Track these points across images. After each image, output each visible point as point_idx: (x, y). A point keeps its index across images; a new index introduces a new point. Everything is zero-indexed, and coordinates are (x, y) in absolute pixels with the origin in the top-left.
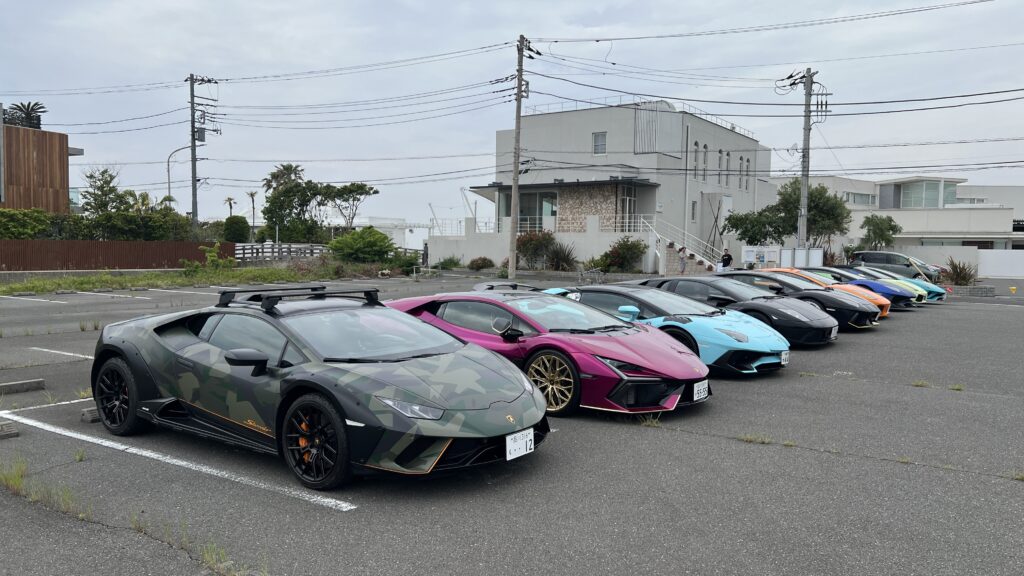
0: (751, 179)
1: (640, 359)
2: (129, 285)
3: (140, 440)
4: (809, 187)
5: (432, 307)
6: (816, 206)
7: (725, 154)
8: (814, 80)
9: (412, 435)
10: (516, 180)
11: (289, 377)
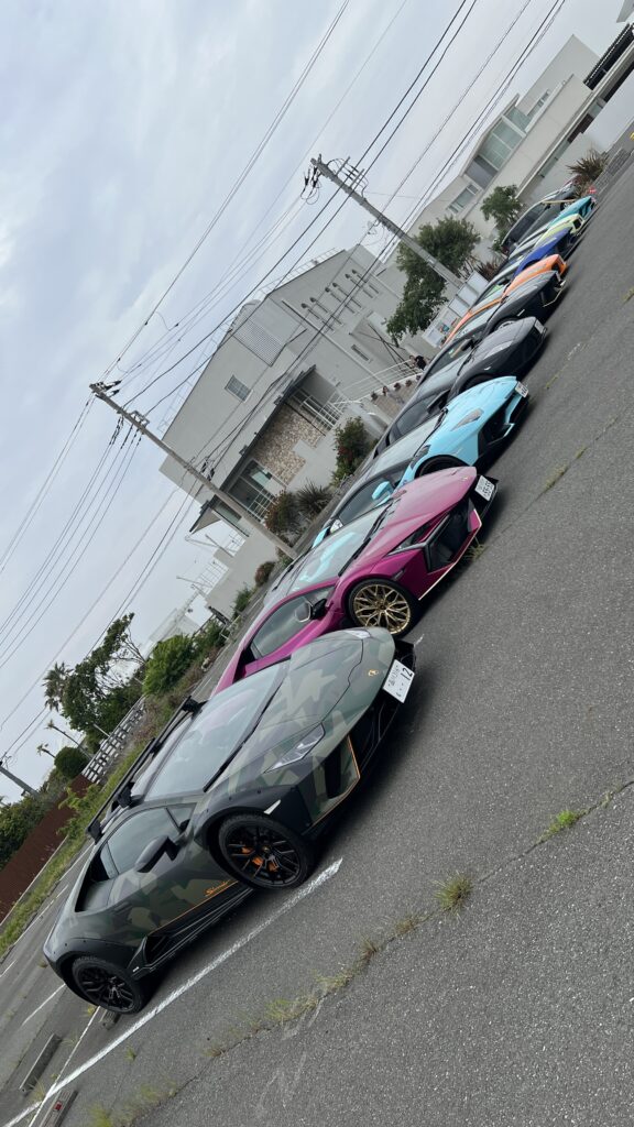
0: (371, 280)
1: (419, 519)
2: (43, 894)
3: (160, 994)
4: (415, 239)
5: (247, 657)
6: (436, 246)
7: (331, 287)
8: (326, 163)
9: (319, 768)
10: (213, 487)
11: (195, 832)
